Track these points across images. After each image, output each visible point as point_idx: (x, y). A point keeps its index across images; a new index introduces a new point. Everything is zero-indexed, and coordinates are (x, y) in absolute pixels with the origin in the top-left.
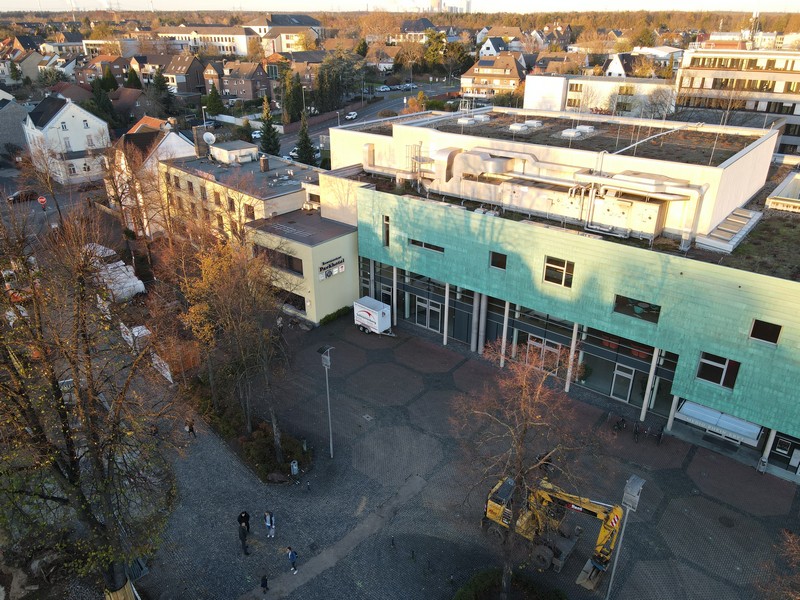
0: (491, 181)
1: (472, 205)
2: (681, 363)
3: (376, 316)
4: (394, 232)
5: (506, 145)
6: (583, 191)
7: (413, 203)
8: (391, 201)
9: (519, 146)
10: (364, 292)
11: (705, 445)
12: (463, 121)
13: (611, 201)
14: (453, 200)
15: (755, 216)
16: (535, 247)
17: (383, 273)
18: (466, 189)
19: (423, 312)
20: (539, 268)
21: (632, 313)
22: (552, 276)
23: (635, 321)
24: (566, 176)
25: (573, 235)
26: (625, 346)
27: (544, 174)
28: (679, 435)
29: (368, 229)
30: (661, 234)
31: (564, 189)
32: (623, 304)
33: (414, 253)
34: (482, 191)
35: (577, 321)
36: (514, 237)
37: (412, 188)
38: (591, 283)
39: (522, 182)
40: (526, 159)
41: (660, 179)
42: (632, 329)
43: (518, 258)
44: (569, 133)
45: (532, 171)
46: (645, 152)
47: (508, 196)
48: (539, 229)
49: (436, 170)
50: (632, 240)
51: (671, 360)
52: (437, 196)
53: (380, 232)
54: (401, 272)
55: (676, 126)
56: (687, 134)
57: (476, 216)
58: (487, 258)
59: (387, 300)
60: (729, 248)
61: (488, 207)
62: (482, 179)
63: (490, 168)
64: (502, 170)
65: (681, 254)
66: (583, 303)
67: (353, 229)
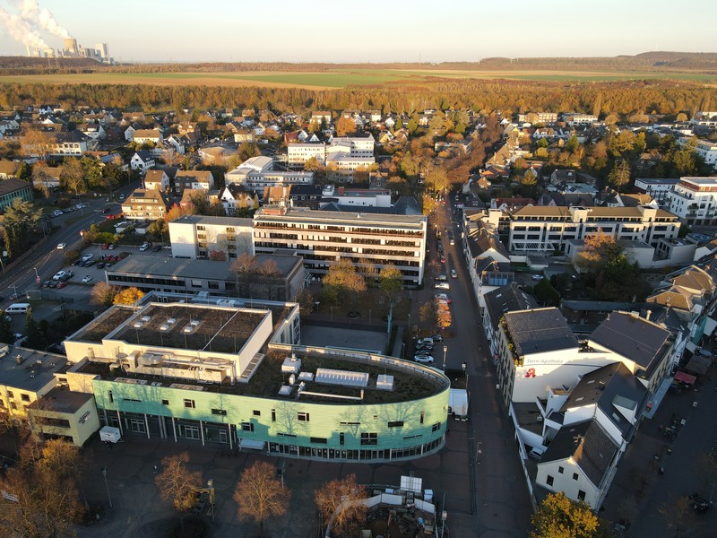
0: (156, 366)
1: (150, 376)
2: (237, 427)
3: (112, 435)
4: (114, 396)
5: (160, 349)
6: (193, 369)
7: (120, 385)
9: (166, 349)
10: (103, 424)
13: (204, 372)
14: (140, 377)
15: (263, 356)
16: (179, 396)
17: (112, 413)
19: (135, 425)
20: (182, 403)
21: (217, 413)
22: (188, 405)
23: (220, 416)
27: (177, 361)
29: (100, 395)
30: (224, 380)
33: (126, 404)
35: (201, 419)
36: (169, 393)
37: (119, 373)
39: (170, 365)
40: (170, 355)
41: (220, 362)
42: (219, 419)
43: (174, 400)
45: (173, 360)
47: (164, 373)
49: (130, 360)
51: (234, 427)
52: (133, 376)
53: (107, 397)
54: (122, 412)
58: (160, 402)
59: (117, 426)
60: (247, 381)
62: (152, 366)
63: (155, 361)
65: (227, 393)
66: (200, 413)
67: (91, 395)
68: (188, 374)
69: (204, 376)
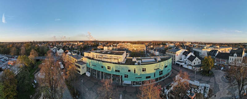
0: (101, 58)
1: (99, 61)
2: (123, 76)
3: (88, 74)
4: (91, 64)
5: (102, 54)
6: (110, 59)
7: (93, 61)
8: (90, 60)
9: (104, 54)
10: (87, 71)
11: (127, 86)
12: (98, 52)
13: (113, 59)
14: (97, 60)
15: (126, 59)
16: (106, 65)
17: (89, 69)
18: (98, 59)
19: (94, 74)
20: (107, 68)
21: (117, 72)
22: (108, 68)
23: (117, 73)
24: (109, 57)
25: (110, 64)
26: (117, 76)
27: (106, 57)
28: (124, 85)
29: (88, 63)
30: (118, 62)
31: (108, 59)
32: (116, 71)
33: (93, 66)
34: (100, 59)
35: (112, 73)
36: (104, 64)
37: (93, 59)
38: (113, 69)
39: (104, 58)
40: (104, 56)
41: (117, 57)
42: (117, 74)
43: (105, 67)
44: (108, 53)
45: (105, 57)
46: (116, 54)
47: (103, 60)
48: (106, 63)
49: (95, 57)
50: (116, 63)
51: (122, 76)
52: (95, 60)
53: (89, 64)
54: (91, 69)
55: (118, 51)
56: (119, 52)
57: (100, 62)
58: (101, 67)
59: (90, 72)
60: (124, 63)
61: (101, 61)
62: (100, 58)
63: (101, 57)
64: (102, 57)
65: (120, 64)
66: (112, 71)
67: (86, 63)
68: (109, 60)
69: (113, 61)
